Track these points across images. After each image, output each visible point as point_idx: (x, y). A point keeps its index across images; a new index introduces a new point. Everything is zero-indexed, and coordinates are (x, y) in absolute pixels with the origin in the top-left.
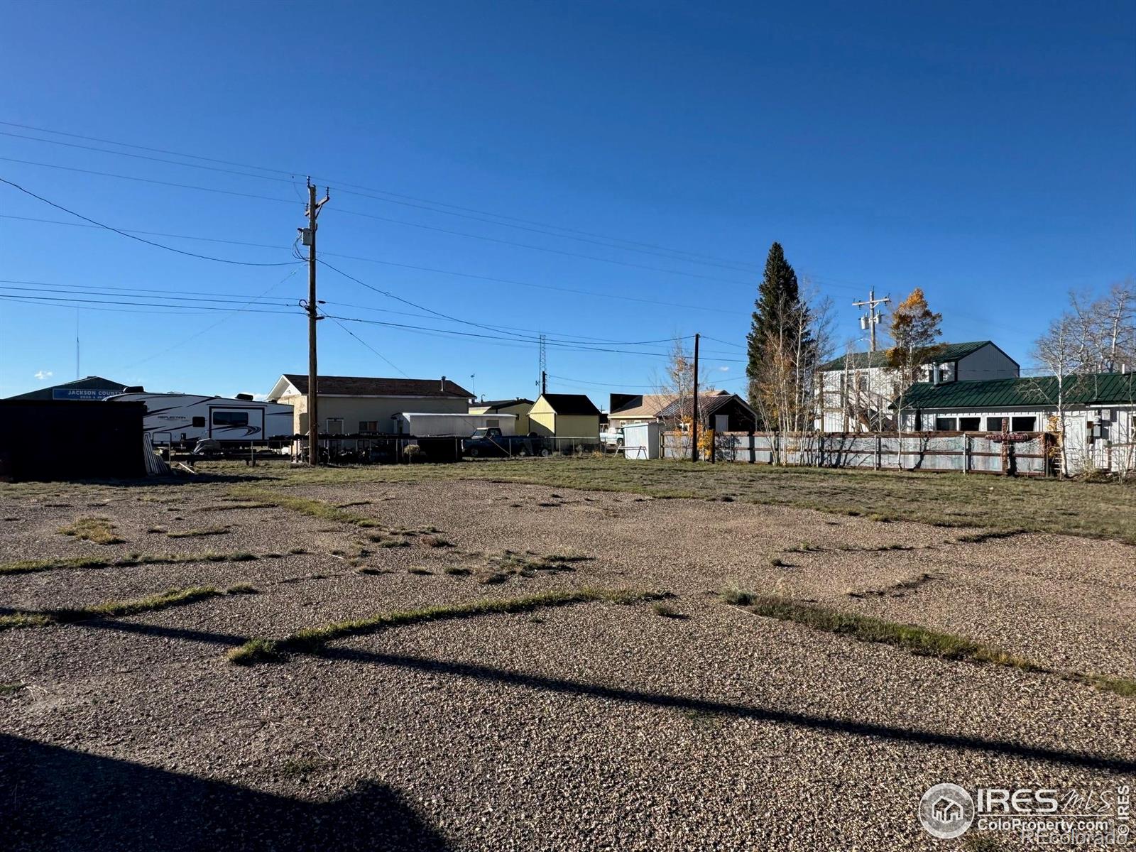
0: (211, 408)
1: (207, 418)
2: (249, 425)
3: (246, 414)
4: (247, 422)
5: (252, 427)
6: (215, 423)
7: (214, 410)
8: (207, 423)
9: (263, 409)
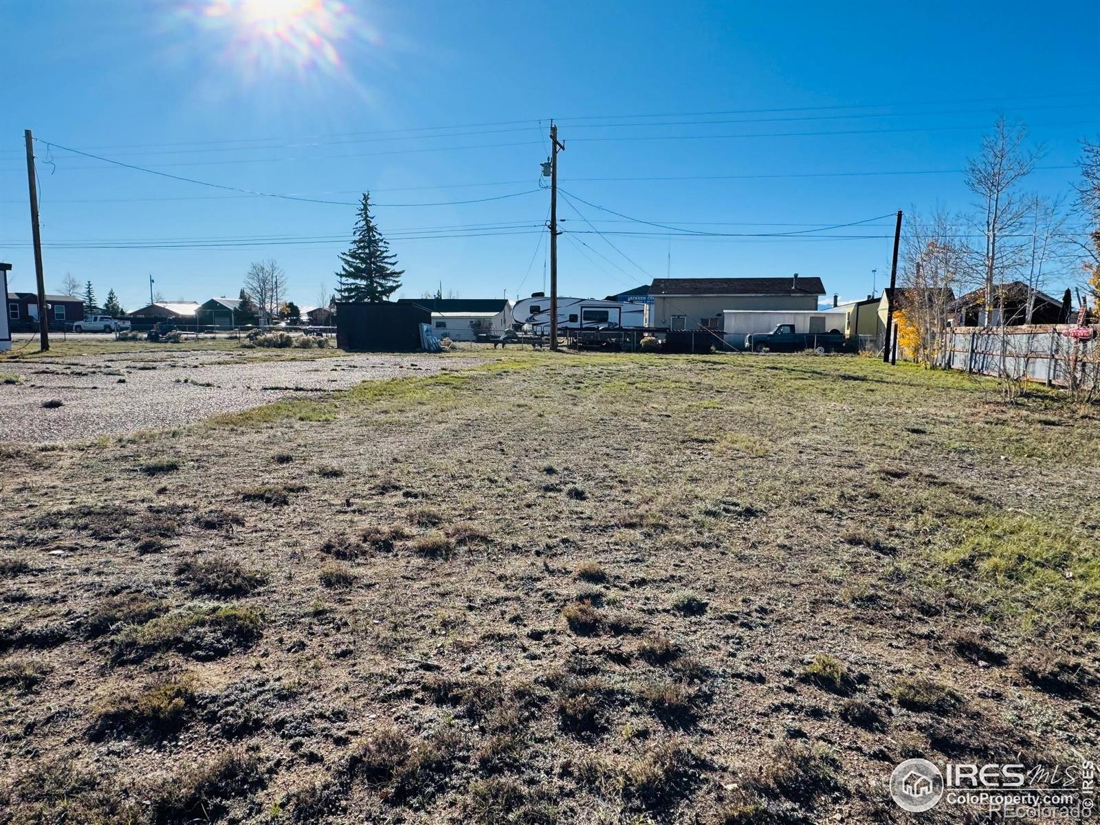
0: (582, 307)
1: (579, 316)
2: (609, 320)
3: (607, 312)
4: (607, 319)
5: (611, 323)
6: (585, 319)
7: (584, 309)
8: (579, 319)
9: (620, 308)
